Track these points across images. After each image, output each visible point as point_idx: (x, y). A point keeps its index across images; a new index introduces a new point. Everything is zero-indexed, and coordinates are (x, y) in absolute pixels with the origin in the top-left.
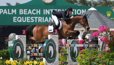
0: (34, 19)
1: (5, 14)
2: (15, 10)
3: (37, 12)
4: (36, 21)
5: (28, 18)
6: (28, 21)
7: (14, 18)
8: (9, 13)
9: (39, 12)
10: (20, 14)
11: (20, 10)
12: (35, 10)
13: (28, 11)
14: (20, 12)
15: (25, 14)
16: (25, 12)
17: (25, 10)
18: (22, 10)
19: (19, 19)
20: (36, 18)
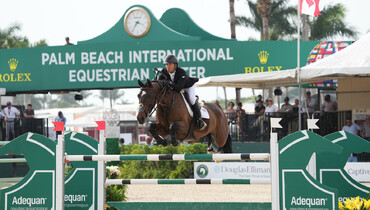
0: (111, 74)
1: (53, 63)
2: (73, 54)
3: (117, 57)
4: (114, 79)
5: (98, 71)
6: (98, 80)
7: (71, 72)
8: (61, 63)
9: (121, 57)
10: (83, 62)
11: (83, 54)
12: (112, 53)
13: (97, 56)
14: (83, 58)
15: (92, 62)
16: (92, 58)
17: (91, 54)
18: (87, 54)
19: (81, 75)
20: (114, 71)
